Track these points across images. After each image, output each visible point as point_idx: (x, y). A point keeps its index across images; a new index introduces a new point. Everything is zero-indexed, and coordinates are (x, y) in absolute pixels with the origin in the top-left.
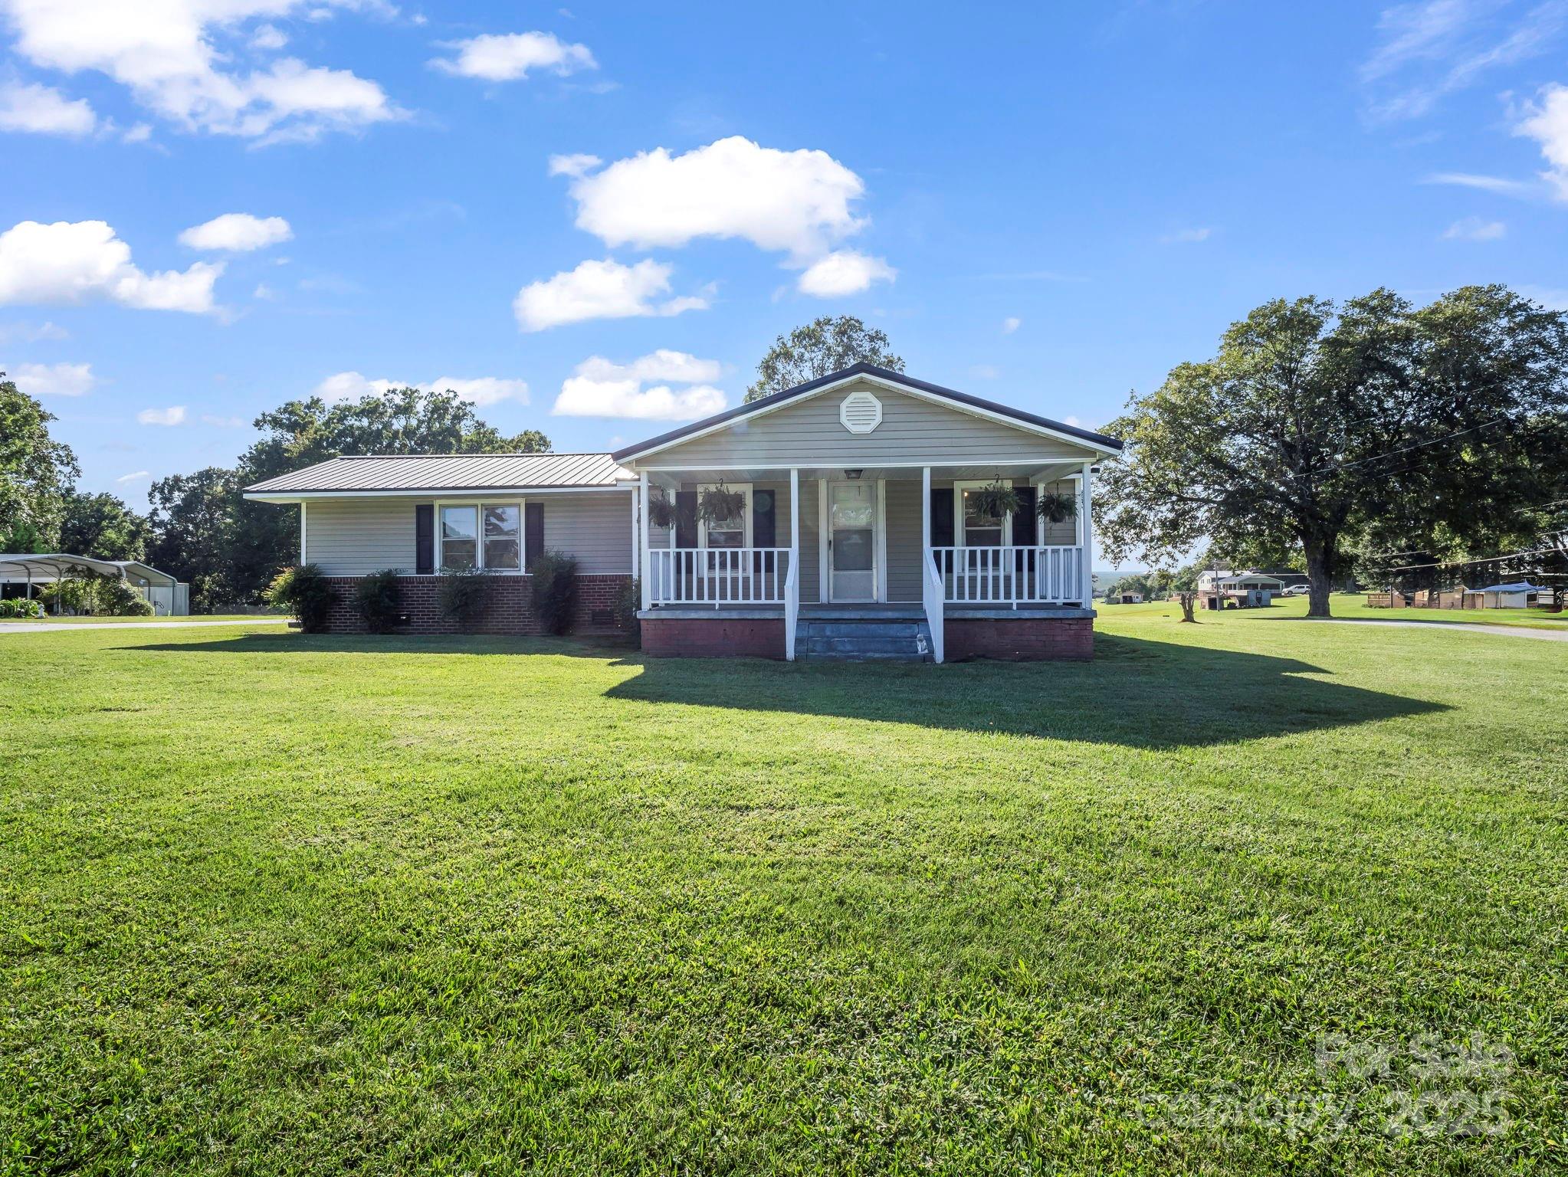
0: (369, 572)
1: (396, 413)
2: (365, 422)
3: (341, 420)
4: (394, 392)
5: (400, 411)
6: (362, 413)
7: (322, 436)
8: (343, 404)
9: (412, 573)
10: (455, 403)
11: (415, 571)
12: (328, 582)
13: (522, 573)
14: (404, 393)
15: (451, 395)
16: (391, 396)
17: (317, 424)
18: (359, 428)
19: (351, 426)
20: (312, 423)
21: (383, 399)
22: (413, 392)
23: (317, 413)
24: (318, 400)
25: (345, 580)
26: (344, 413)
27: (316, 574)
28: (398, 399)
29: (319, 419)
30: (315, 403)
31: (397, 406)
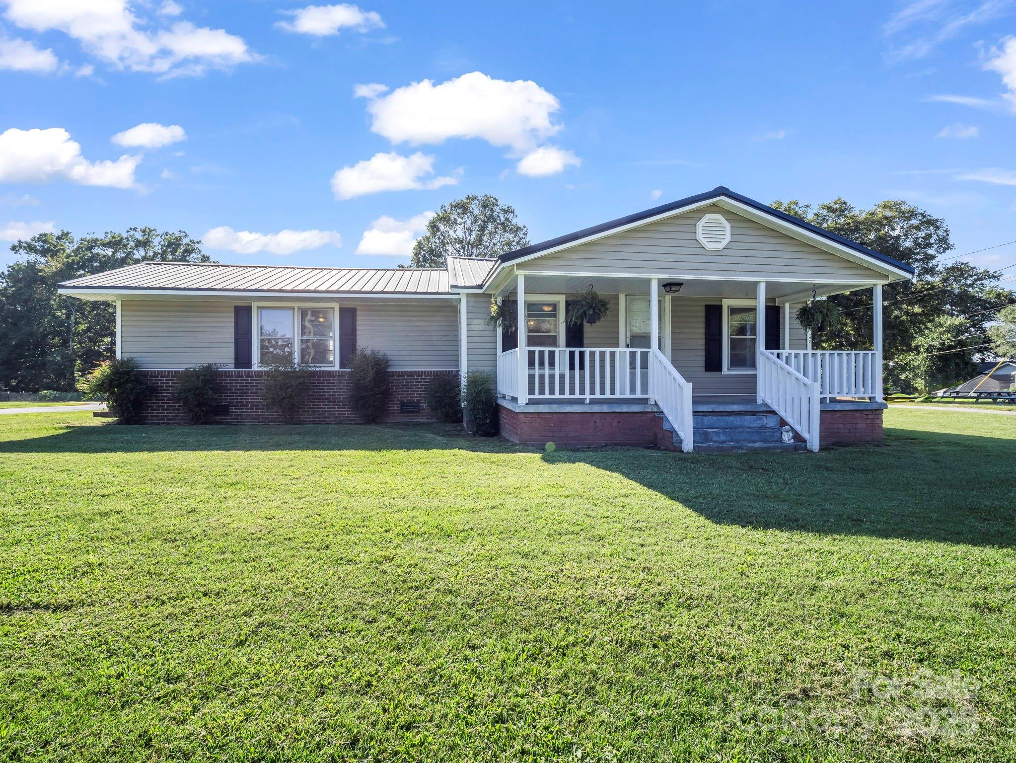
0: (188, 366)
1: (136, 246)
2: (109, 252)
3: (90, 248)
4: (135, 229)
5: (140, 244)
6: (108, 245)
7: (73, 260)
8: (89, 237)
9: (231, 368)
10: (185, 241)
11: (233, 366)
12: (146, 374)
13: (337, 368)
14: (144, 231)
15: (183, 234)
16: (132, 232)
17: (68, 251)
18: (104, 256)
19: (98, 254)
20: (64, 250)
21: (125, 235)
22: (151, 231)
23: (67, 244)
24: (68, 233)
25: (163, 374)
26: (92, 244)
27: (132, 368)
28: (139, 236)
29: (69, 249)
30: (64, 235)
31: (138, 241)
